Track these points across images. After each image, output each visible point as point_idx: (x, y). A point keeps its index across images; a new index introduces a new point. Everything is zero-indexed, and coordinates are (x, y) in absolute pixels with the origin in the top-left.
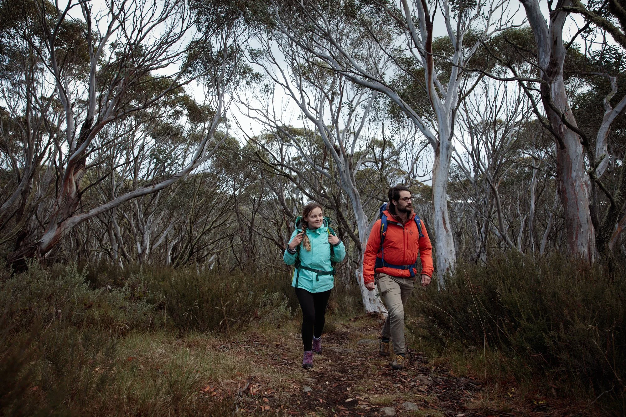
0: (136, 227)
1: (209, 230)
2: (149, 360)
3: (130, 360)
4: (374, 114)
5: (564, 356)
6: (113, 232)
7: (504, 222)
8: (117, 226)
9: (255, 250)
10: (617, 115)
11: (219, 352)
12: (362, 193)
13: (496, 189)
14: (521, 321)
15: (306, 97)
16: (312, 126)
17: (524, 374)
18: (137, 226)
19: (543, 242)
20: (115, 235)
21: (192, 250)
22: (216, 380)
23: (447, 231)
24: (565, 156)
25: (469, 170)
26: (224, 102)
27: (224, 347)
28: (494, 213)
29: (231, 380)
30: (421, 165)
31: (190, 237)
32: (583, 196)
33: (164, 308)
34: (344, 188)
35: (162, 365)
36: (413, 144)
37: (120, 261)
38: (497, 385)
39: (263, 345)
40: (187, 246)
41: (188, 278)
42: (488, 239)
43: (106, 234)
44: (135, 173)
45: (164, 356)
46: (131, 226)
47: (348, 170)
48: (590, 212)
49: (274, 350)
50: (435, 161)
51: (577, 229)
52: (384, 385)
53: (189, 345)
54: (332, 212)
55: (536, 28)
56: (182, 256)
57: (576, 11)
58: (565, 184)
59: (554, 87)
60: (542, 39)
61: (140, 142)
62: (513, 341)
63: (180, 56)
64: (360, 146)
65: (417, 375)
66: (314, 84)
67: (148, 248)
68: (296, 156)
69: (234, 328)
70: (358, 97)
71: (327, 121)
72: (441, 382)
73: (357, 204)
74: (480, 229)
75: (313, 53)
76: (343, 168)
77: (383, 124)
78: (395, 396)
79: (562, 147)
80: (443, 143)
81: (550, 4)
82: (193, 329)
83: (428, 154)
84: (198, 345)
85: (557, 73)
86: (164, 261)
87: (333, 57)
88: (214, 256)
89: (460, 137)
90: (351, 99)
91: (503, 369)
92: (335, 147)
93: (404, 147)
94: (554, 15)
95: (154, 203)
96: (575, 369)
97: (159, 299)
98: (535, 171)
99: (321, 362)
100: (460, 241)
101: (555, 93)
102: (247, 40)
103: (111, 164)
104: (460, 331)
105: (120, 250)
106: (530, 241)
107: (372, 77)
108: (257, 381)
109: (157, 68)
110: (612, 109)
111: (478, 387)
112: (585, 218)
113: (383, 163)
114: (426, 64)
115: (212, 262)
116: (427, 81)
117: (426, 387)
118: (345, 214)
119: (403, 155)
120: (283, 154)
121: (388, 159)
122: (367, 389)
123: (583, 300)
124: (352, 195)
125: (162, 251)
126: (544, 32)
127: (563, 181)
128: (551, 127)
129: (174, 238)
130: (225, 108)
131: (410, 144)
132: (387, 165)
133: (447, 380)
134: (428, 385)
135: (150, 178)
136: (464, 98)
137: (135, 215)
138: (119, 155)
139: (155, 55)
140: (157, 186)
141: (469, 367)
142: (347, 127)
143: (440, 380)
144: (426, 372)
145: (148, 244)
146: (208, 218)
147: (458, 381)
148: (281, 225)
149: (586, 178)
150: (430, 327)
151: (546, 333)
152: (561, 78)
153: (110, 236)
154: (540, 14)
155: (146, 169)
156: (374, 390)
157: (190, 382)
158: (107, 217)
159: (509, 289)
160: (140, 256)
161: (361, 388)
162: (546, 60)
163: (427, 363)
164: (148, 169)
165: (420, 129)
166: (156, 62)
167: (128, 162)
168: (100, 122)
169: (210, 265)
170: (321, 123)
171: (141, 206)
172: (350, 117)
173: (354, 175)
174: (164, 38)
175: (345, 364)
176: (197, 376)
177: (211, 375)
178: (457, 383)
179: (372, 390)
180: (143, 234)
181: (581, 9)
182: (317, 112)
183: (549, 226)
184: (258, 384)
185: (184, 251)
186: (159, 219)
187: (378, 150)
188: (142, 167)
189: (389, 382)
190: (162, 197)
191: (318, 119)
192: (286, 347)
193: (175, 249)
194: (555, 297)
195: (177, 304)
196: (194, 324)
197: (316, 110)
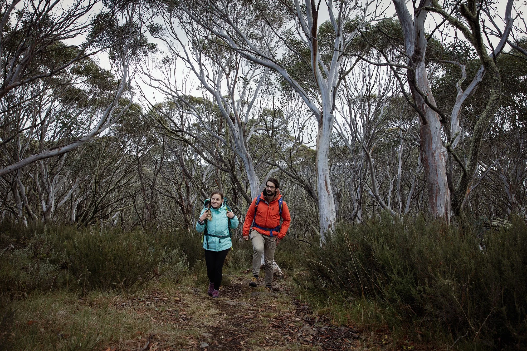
0: (41, 187)
1: (113, 190)
2: (50, 322)
3: (29, 324)
4: (265, 87)
5: (428, 307)
6: (18, 191)
7: (376, 183)
8: (22, 185)
9: (156, 207)
10: (466, 97)
11: (121, 309)
12: (254, 157)
13: (370, 155)
14: (393, 276)
15: (205, 70)
16: (210, 97)
17: (395, 323)
18: (43, 185)
19: (409, 201)
20: (20, 194)
21: (96, 208)
22: (117, 341)
23: (329, 192)
24: (427, 130)
25: (347, 138)
26: (129, 72)
27: (126, 305)
28: (368, 175)
29: (131, 340)
30: (306, 134)
31: (94, 196)
32: (441, 164)
33: (67, 268)
34: (238, 152)
35: (63, 327)
36: (299, 115)
37: (24, 219)
38: (372, 333)
39: (162, 301)
40: (91, 205)
41: (91, 239)
42: (363, 198)
43: (11, 192)
44: (41, 135)
45: (66, 317)
46: (36, 185)
47: (242, 137)
48: (448, 179)
49: (173, 306)
50: (319, 131)
51: (437, 192)
52: (274, 336)
53: (91, 304)
54: (228, 174)
55: (403, 21)
56: (87, 214)
57: (435, 11)
58: (427, 154)
59: (418, 72)
60: (408, 31)
61: (47, 106)
62: (386, 293)
63: (87, 28)
64: (253, 115)
65: (303, 326)
66: (212, 59)
67: (53, 206)
68: (196, 122)
69: (135, 285)
70: (251, 72)
71: (224, 91)
72: (324, 332)
73: (250, 168)
74: (356, 189)
75: (212, 32)
76: (237, 135)
77: (273, 97)
78: (284, 347)
79: (424, 122)
80: (326, 115)
81: (414, 3)
82: (95, 288)
83: (312, 124)
84: (99, 303)
85: (420, 60)
86: (69, 217)
87: (230, 36)
88: (117, 213)
89: (340, 109)
90: (246, 73)
91: (378, 318)
92: (231, 116)
93: (292, 117)
94: (417, 12)
95: (60, 164)
96: (437, 317)
97: (62, 259)
98: (402, 141)
99: (217, 316)
100: (340, 202)
101: (419, 77)
102: (151, 18)
103: (17, 127)
104: (341, 284)
105: (24, 208)
106: (398, 200)
107: (264, 55)
108: (156, 340)
109: (64, 38)
110: (463, 92)
111: (356, 335)
112: (443, 183)
113: (273, 132)
114: (312, 46)
115: (116, 218)
116: (312, 61)
117: (312, 337)
118: (239, 176)
119: (291, 124)
120: (184, 120)
121: (277, 128)
122: (259, 342)
123: (444, 258)
124: (245, 160)
125: (67, 208)
126: (409, 25)
127: (425, 152)
128: (416, 106)
129: (79, 197)
130: (130, 78)
131: (297, 114)
132: (277, 132)
133: (329, 330)
134: (313, 335)
135: (56, 140)
136: (344, 77)
137: (40, 174)
138: (25, 118)
139: (63, 26)
140: (63, 149)
141: (348, 316)
142: (241, 98)
143: (323, 329)
144: (311, 322)
145: (53, 203)
146: (112, 178)
147: (339, 331)
148: (181, 185)
149: (444, 149)
150: (314, 280)
151: (413, 286)
152: (423, 64)
153: (14, 195)
154: (407, 10)
155: (53, 132)
156: (265, 342)
157: (91, 345)
158: (12, 176)
159: (382, 247)
160: (44, 214)
161: (253, 341)
162: (411, 49)
163: (311, 313)
164: (55, 131)
165: (306, 103)
166: (64, 32)
167: (34, 125)
168: (6, 87)
169: (114, 221)
170: (218, 94)
171: (47, 166)
172: (244, 90)
173: (247, 142)
174: (72, 10)
175: (238, 317)
176: (98, 339)
177: (112, 336)
178: (338, 332)
179: (263, 343)
180: (48, 193)
181: (439, 10)
182: (215, 84)
183: (413, 187)
184: (157, 343)
185: (89, 210)
186: (65, 179)
187: (269, 119)
188: (48, 129)
189: (279, 334)
190: (68, 158)
191: (216, 90)
192: (184, 302)
193: (79, 207)
194: (420, 254)
195: (80, 264)
196: (97, 283)
197: (214, 82)
